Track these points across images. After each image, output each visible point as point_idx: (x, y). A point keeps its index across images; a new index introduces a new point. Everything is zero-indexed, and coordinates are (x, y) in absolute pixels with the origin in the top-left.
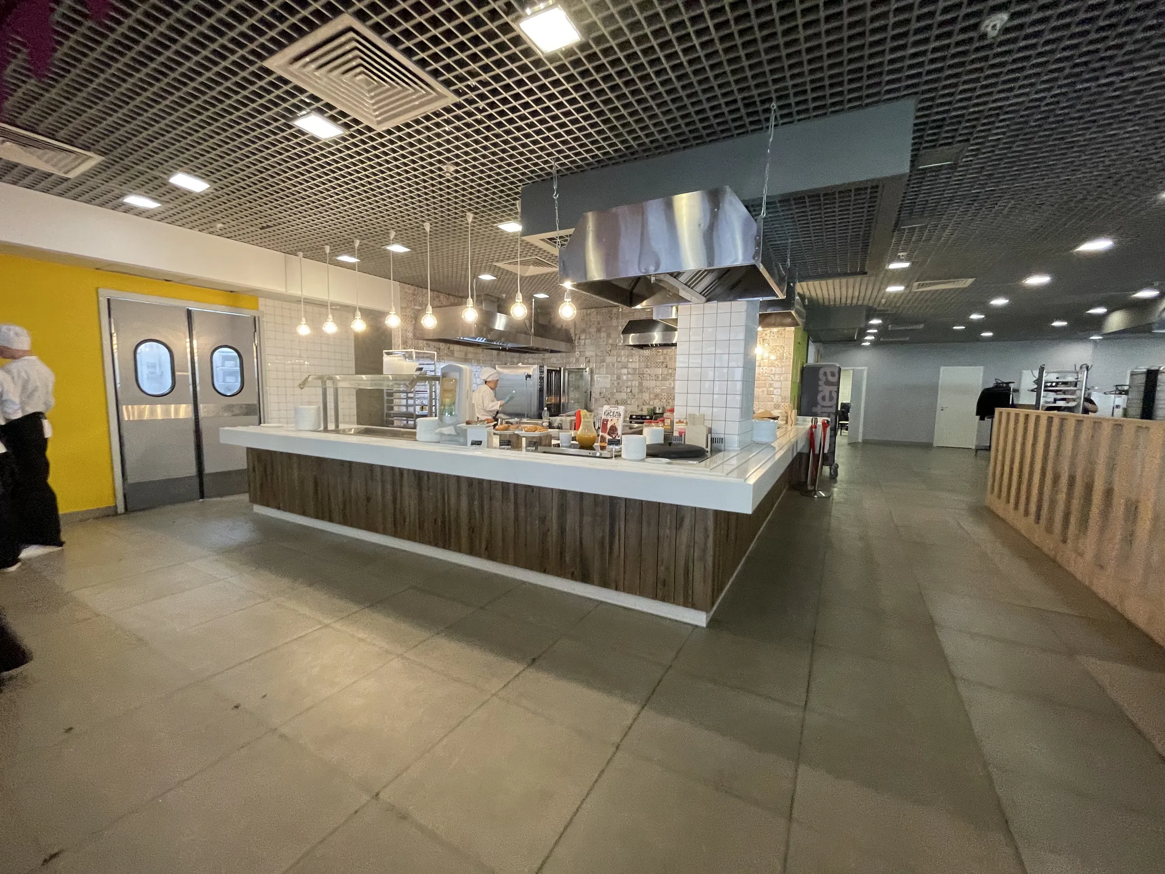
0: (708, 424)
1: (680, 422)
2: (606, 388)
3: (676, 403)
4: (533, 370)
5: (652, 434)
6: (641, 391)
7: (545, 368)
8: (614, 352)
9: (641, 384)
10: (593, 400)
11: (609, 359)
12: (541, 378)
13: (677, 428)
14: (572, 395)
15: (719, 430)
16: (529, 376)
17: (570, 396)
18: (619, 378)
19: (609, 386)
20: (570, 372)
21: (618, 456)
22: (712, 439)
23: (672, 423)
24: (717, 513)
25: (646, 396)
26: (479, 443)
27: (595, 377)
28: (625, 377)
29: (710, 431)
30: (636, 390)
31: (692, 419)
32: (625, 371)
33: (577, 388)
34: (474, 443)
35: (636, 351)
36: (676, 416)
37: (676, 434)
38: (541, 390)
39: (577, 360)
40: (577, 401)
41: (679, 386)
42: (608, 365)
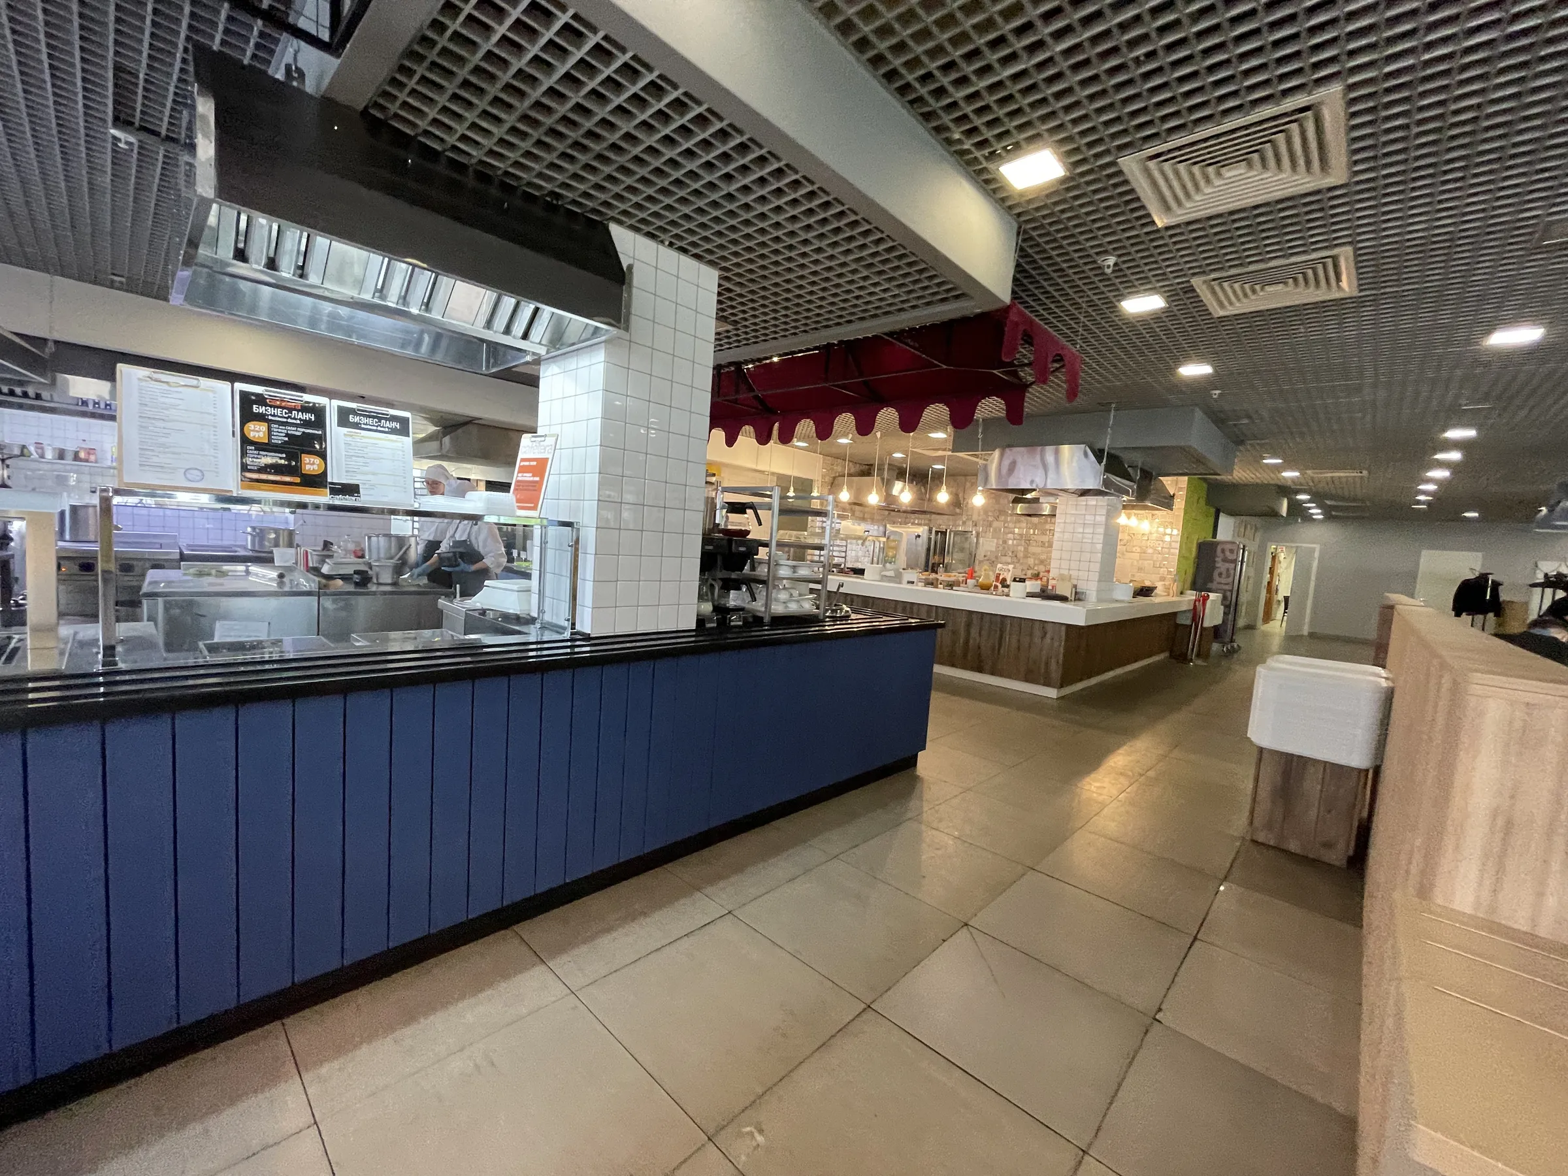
0: (1075, 582)
1: (1053, 579)
2: (991, 551)
3: (1052, 565)
4: (922, 530)
5: (1032, 586)
6: (1026, 557)
7: (934, 530)
8: (1003, 518)
9: (1026, 550)
10: (977, 562)
11: (996, 524)
12: (930, 539)
13: (1051, 582)
14: (955, 556)
15: (1082, 587)
16: (919, 536)
17: (955, 557)
18: (1005, 542)
19: (994, 549)
20: (956, 533)
21: (1008, 595)
22: (1076, 593)
23: (1048, 580)
24: (1069, 626)
25: (1031, 561)
26: (913, 583)
27: (981, 540)
28: (1010, 542)
29: (1075, 586)
30: (1021, 555)
31: (1062, 578)
32: (1010, 536)
33: (962, 550)
34: (909, 582)
35: (1023, 518)
36: (1051, 575)
37: (1050, 587)
38: (928, 550)
39: (964, 523)
40: (961, 561)
41: (1055, 554)
42: (995, 530)
